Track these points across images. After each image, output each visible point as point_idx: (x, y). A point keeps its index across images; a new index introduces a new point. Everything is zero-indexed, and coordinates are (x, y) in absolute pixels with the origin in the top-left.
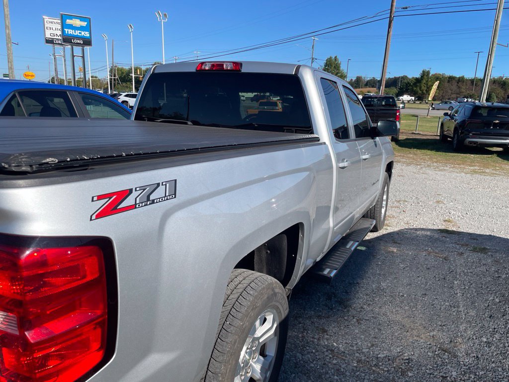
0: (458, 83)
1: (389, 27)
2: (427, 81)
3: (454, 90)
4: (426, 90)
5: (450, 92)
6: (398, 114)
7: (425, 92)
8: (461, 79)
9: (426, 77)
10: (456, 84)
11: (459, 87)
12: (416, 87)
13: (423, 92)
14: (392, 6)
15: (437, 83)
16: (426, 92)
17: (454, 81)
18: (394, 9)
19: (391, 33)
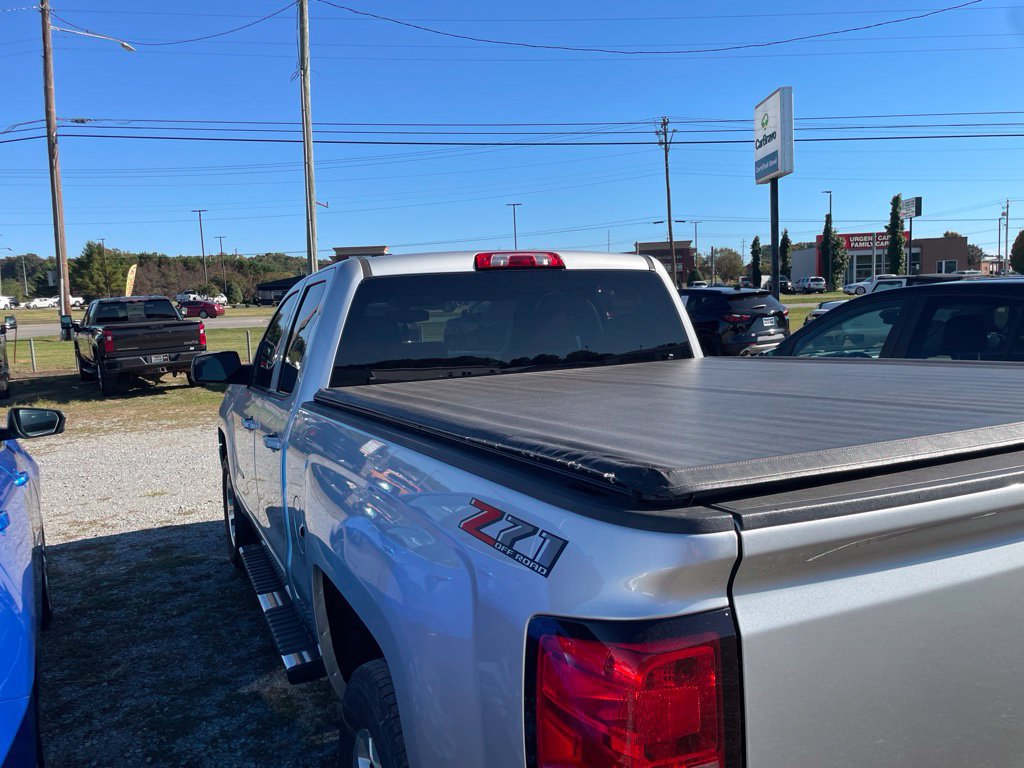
0: (159, 266)
1: (52, 155)
2: (102, 265)
3: (155, 280)
4: (105, 283)
5: (149, 283)
6: (202, 331)
7: (102, 286)
8: (162, 260)
9: (97, 257)
10: (157, 269)
11: (164, 275)
12: (82, 277)
13: (98, 287)
14: (48, 113)
15: (134, 268)
16: (107, 286)
17: (151, 263)
18: (55, 122)
19: (59, 169)
